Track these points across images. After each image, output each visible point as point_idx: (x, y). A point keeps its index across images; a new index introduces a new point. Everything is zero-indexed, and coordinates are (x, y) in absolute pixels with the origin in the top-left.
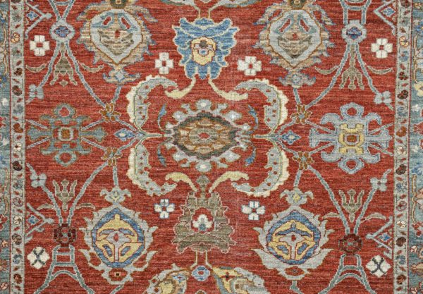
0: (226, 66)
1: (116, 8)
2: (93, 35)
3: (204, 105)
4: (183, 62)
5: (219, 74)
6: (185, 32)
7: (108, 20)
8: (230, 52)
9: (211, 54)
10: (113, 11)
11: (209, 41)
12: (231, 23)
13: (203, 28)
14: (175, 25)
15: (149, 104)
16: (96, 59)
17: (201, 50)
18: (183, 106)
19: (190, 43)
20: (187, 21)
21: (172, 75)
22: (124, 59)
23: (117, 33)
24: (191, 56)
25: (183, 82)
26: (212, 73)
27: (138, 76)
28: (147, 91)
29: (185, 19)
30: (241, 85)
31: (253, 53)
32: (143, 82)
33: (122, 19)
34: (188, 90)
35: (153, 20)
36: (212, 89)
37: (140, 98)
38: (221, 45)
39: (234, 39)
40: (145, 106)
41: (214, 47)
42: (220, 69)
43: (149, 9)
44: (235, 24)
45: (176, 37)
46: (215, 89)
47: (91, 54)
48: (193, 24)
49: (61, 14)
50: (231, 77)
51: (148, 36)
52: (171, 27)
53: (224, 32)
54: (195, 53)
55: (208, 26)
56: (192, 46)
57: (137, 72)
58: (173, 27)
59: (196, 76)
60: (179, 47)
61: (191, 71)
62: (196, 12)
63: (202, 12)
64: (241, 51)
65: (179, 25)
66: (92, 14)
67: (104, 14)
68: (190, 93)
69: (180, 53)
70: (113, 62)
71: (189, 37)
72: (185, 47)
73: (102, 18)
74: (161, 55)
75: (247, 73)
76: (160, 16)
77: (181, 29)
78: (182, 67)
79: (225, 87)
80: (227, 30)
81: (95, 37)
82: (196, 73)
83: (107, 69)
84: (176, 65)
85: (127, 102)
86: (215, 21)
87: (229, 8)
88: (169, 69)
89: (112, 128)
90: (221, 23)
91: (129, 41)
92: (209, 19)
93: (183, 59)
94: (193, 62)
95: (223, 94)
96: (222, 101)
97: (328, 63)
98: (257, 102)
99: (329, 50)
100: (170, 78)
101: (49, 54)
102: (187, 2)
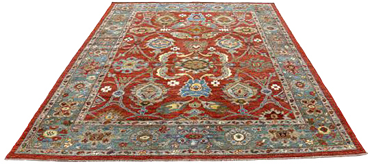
0: (185, 82)
2: (252, 92)
3: (196, 72)
4: (206, 84)
5: (189, 80)
6: (206, 93)
7: (245, 96)
8: (183, 87)
9: (192, 86)
10: (243, 99)
11: (193, 90)
12: (182, 96)
13: (196, 94)
15: (221, 72)
16: (248, 84)
17: (198, 87)
18: (205, 72)
20: (205, 96)
21: (211, 80)
22: (235, 84)
23: (240, 92)
24: (203, 85)
25: (206, 78)
27: (228, 79)
28: (222, 76)
30: (178, 77)
31: (172, 87)
32: (225, 78)
33: (238, 96)
34: (203, 76)
35: (223, 96)
36: (192, 76)
37: (225, 74)
38: (188, 89)
39: (180, 91)
40: (223, 72)
41: (191, 88)
42: (188, 82)
44: (180, 96)
45: (210, 91)
46: (190, 77)
47: (251, 85)
48: (201, 95)
49: (268, 97)
50: (183, 80)
51: (224, 91)
53: (186, 93)
54: (200, 86)
55: (194, 95)
56: (202, 88)
57: (228, 81)
58: (212, 94)
60: (209, 88)
61: (202, 81)
62: (200, 99)
63: (197, 99)
64: (177, 87)
65: (209, 95)
66: (253, 97)
67: (248, 97)
69: (208, 86)
70: (240, 83)
71: (203, 91)
72: (206, 88)
74: (217, 86)
75: (175, 81)
76: (219, 97)
77: (208, 93)
78: (206, 82)
79: (186, 76)
80: (184, 93)
81: (250, 90)
82: (200, 81)
83: (242, 81)
84: (210, 83)
85: (231, 73)
86: (190, 96)
87: (182, 100)
88: (213, 82)
89: (237, 65)
90: (187, 96)
91: (233, 90)
92: (193, 97)
94: (201, 84)
95: (186, 74)
97: (135, 84)
98: (170, 73)
99: (133, 88)
101: (271, 85)
102: (205, 102)
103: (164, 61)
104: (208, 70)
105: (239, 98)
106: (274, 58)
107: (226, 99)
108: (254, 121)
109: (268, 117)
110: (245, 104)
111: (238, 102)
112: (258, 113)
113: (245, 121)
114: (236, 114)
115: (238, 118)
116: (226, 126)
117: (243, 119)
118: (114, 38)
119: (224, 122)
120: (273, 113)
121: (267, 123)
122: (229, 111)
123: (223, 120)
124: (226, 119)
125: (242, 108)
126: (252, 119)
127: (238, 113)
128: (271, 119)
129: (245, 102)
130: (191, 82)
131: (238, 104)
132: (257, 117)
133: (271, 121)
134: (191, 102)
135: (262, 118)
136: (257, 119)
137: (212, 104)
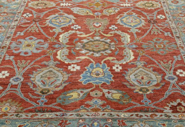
0: (86, 67)
1: (145, 88)
2: (156, 78)
3: (97, 55)
4: (108, 69)
5: (90, 65)
6: (107, 79)
7: (148, 83)
8: (84, 72)
9: (93, 71)
10: (146, 87)
11: (95, 76)
12: (83, 83)
13: (98, 81)
14: (113, 82)
15: (123, 55)
16: (151, 69)
17: (99, 73)
18: (107, 55)
19: (104, 75)
20: (106, 83)
21: (113, 64)
22: (137, 69)
23: (143, 78)
24: (104, 70)
25: (107, 62)
26: (93, 65)
27: (130, 64)
28: (124, 59)
29: (107, 84)
30: (79, 61)
31: (72, 72)
32: (127, 62)
33: (141, 84)
34: (105, 59)
35: (125, 83)
36: (93, 60)
37: (128, 57)
38: (89, 74)
39: (81, 77)
40: (125, 54)
41: (92, 74)
42: (89, 66)
43: (127, 87)
44: (81, 83)
45: (112, 77)
46: (92, 60)
47: (154, 70)
48: (103, 82)
49: (174, 85)
50: (84, 64)
51: (126, 77)
52: (115, 81)
53: (87, 79)
54: (102, 71)
55: (95, 81)
56: (103, 74)
57: (131, 65)
58: (114, 81)
59: (101, 64)
60: (110, 73)
61: (104, 66)
62: (102, 87)
63: (99, 87)
64: (78, 73)
65: (111, 82)
66: (157, 85)
67: (151, 85)
68: (104, 58)
69: (109, 71)
70: (143, 68)
71: (105, 77)
72: (107, 74)
73: (151, 84)
74: (119, 71)
75: (75, 66)
76: (121, 85)
77: (109, 80)
78: (108, 67)
79: (87, 60)
80: (85, 80)
81: (154, 77)
82: (101, 65)
83: (145, 66)
84: (111, 67)
85: (134, 55)
86: (91, 83)
87: (83, 88)
88: (115, 66)
89: (140, 47)
90: (88, 83)
91: (136, 76)
92: (95, 84)
93: (108, 70)
94: (103, 69)
95: (88, 58)
96: (88, 56)
97: (34, 69)
98: (71, 56)
99: (32, 73)
100: (114, 63)
101: (175, 70)
102: (107, 90)
103: (65, 42)
104: (109, 52)
105: (142, 85)
106: (178, 37)
107: (128, 87)
108: (159, 114)
109: (174, 109)
110: (148, 93)
111: (141, 90)
112: (163, 104)
113: (149, 114)
114: (139, 105)
115: (141, 110)
116: (131, 120)
117: (147, 111)
118: (12, 13)
119: (127, 115)
120: (179, 104)
121: (172, 117)
122: (132, 102)
123: (126, 112)
124: (129, 111)
125: (145, 97)
126: (157, 111)
127: (141, 104)
128: (177, 112)
129: (148, 90)
130: (92, 67)
131: (141, 93)
132: (162, 109)
133: (177, 115)
134: (92, 91)
135: (168, 110)
136: (162, 111)
137: (114, 92)
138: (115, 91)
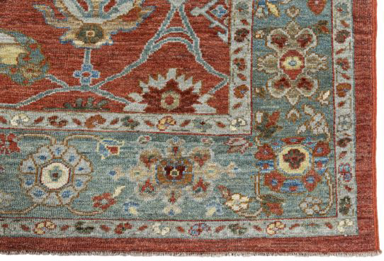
105: (89, 16)
107: (49, 20)
108: (109, 117)
109: (153, 102)
110: (99, 44)
111: (80, 35)
113: (84, 117)
114: (65, 88)
115: (67, 103)
116: (34, 134)
117: (82, 108)
119: (27, 118)
120: (172, 85)
121: (143, 127)
122: (48, 76)
123: (25, 109)
124: (34, 107)
125: (87, 61)
126: (107, 108)
127: (73, 82)
128: (159, 110)
129: (100, 35)
131: (79, 43)
132: (119, 100)
133: (155, 118)
135: (136, 104)
136: (119, 108)
137: (5, 41)
138: (9, 37)
